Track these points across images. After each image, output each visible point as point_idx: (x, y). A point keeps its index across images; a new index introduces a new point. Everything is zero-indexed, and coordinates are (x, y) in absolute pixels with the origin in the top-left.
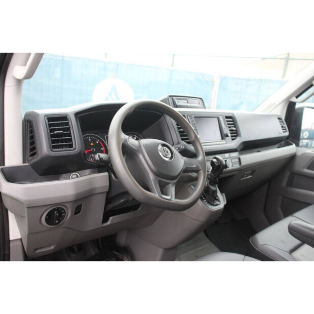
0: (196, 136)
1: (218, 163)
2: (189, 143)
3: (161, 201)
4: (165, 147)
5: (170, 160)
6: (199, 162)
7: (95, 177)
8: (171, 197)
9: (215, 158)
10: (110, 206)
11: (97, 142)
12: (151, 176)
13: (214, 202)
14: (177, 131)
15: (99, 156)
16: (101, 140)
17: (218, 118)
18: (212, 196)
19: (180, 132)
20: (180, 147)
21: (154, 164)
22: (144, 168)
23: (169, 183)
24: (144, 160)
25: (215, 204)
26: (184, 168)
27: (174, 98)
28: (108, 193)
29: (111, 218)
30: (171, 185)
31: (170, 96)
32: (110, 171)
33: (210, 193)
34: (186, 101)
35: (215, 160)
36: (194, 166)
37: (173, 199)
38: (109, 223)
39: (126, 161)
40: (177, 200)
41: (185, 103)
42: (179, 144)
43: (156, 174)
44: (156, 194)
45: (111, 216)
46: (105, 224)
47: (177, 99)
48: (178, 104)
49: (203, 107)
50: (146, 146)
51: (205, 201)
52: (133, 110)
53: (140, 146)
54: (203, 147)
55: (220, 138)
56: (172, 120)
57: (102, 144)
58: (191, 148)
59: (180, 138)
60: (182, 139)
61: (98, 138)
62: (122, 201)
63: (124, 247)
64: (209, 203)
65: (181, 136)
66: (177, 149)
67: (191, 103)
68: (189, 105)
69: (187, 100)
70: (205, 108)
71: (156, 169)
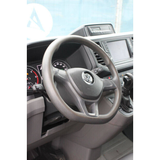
0: (110, 61)
1: (129, 79)
2: (104, 64)
3: (89, 118)
4: (87, 74)
5: (92, 84)
6: (115, 82)
7: (33, 102)
8: (96, 114)
9: (127, 75)
10: (47, 123)
11: (31, 72)
12: (79, 99)
13: (128, 110)
14: (94, 56)
15: (36, 87)
16: (34, 70)
17: (126, 40)
18: (127, 105)
19: (96, 56)
20: (98, 70)
21: (80, 89)
22: (73, 93)
23: (93, 103)
24: (72, 86)
25: (129, 111)
26: (103, 88)
27: (89, 27)
28: (44, 113)
29: (48, 131)
30: (94, 103)
31: (86, 26)
32: (44, 96)
33: (125, 103)
34: (99, 29)
35: (126, 77)
36: (111, 86)
37: (97, 115)
38: (46, 135)
39: (57, 87)
40: (101, 116)
41: (98, 30)
42: (97, 67)
43: (83, 97)
44: (83, 114)
45: (48, 129)
46: (44, 137)
47: (92, 28)
48: (92, 32)
49: (113, 31)
50: (73, 75)
51: (121, 109)
52: (59, 46)
53: (67, 75)
54: (116, 66)
55: (129, 56)
56: (91, 50)
57: (35, 73)
58: (106, 68)
59: (97, 61)
60: (99, 62)
61: (32, 69)
62: (57, 118)
63: (59, 149)
64: (124, 110)
65: (98, 59)
66: (96, 72)
67: (102, 30)
68: (101, 31)
69: (99, 27)
70: (115, 33)
71: (82, 93)
